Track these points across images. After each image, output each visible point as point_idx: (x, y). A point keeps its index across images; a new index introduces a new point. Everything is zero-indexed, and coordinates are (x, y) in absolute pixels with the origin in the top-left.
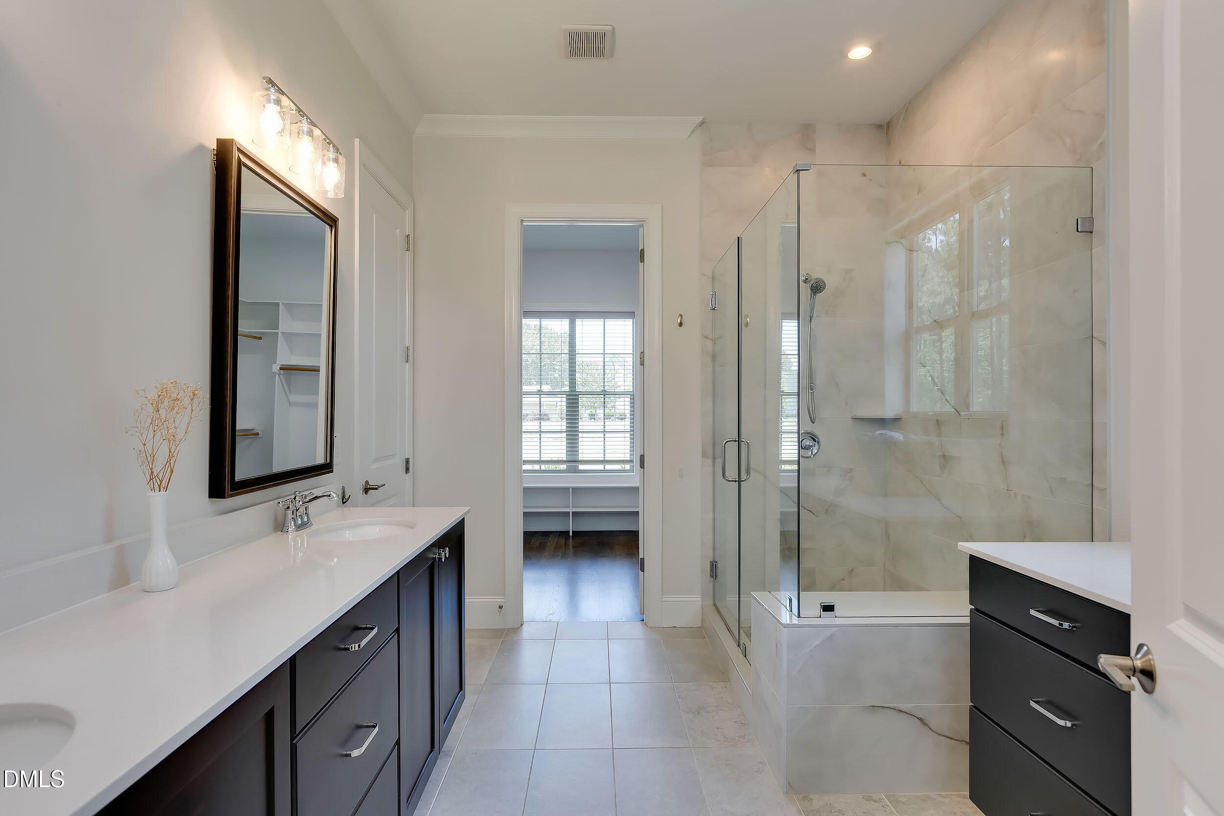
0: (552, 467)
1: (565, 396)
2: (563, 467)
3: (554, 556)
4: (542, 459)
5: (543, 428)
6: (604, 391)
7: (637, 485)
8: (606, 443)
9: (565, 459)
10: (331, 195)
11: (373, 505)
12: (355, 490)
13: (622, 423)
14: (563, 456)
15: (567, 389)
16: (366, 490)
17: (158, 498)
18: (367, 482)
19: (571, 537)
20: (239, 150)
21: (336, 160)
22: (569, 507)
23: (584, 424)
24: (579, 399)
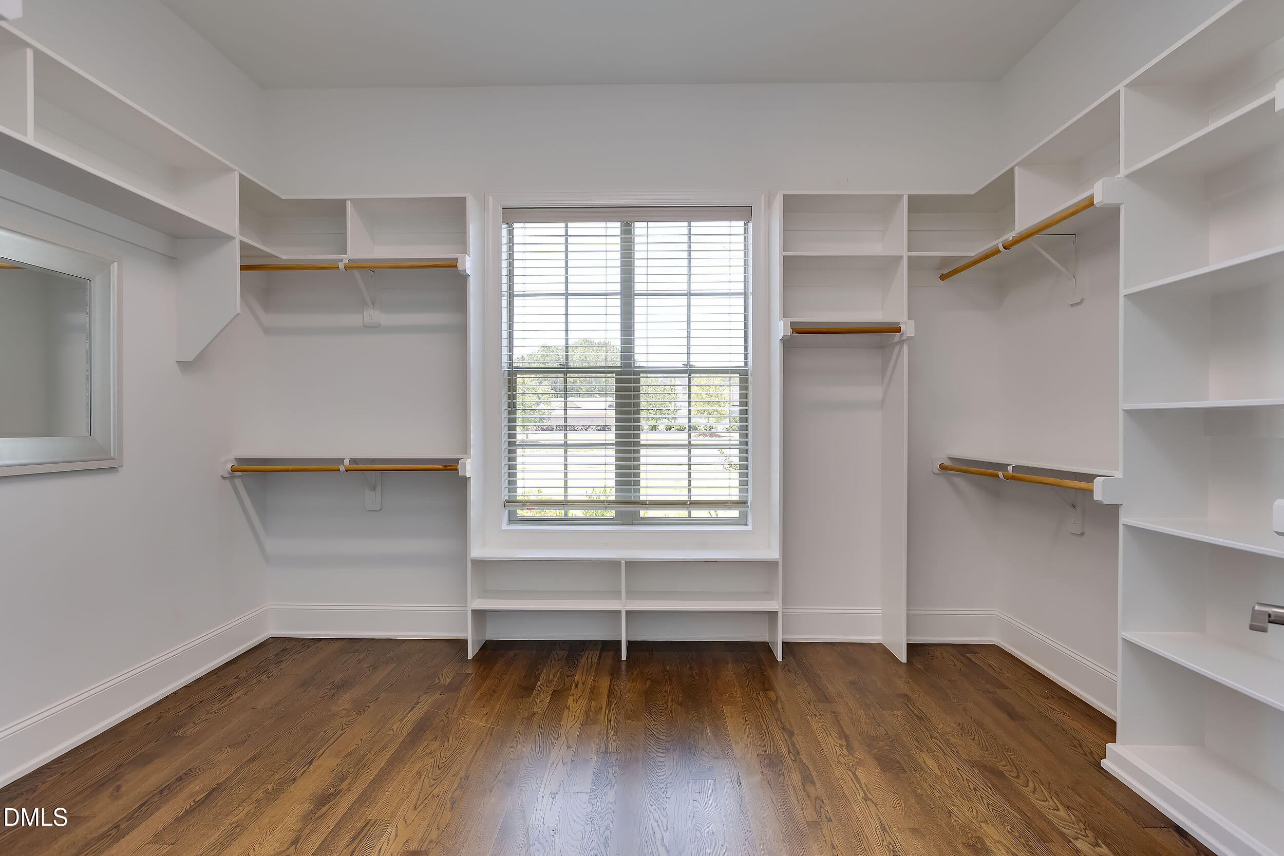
0: (592, 513)
1: (613, 375)
2: (610, 513)
4: (570, 498)
6: (689, 366)
8: (693, 467)
9: (612, 498)
14: (611, 493)
15: (616, 360)
22: (619, 602)
23: (649, 429)
24: (638, 381)
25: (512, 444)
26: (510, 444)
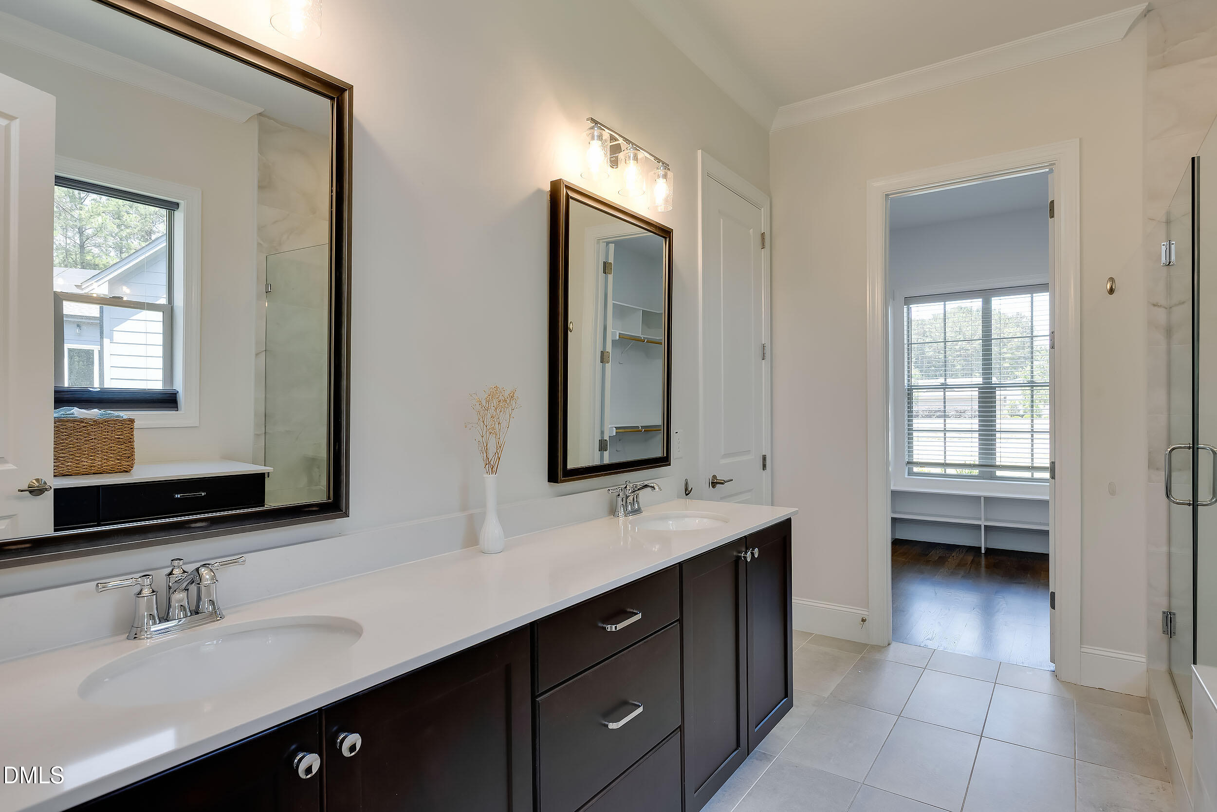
0: (959, 471)
1: (977, 389)
2: (976, 472)
3: (953, 573)
4: (947, 462)
5: (948, 427)
6: (1033, 382)
7: (1047, 498)
8: (1035, 446)
9: (977, 463)
10: (661, 209)
11: (723, 499)
12: (701, 483)
13: (1022, 421)
14: (975, 460)
15: (979, 380)
16: (714, 483)
17: (490, 480)
18: (714, 477)
19: (983, 555)
20: (567, 187)
21: (665, 176)
22: (980, 519)
23: (1002, 422)
24: (995, 393)
25: (910, 430)
26: (909, 430)
